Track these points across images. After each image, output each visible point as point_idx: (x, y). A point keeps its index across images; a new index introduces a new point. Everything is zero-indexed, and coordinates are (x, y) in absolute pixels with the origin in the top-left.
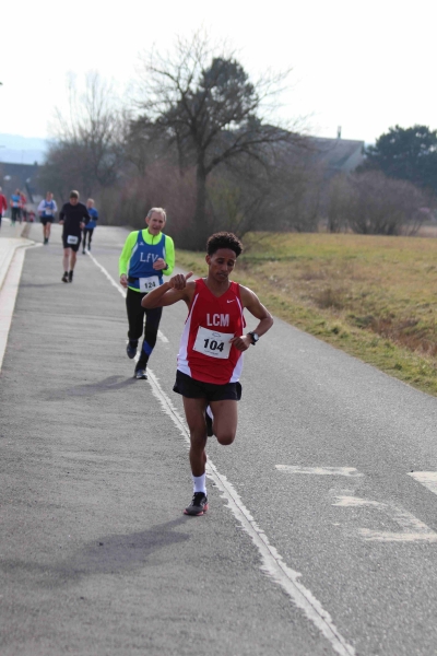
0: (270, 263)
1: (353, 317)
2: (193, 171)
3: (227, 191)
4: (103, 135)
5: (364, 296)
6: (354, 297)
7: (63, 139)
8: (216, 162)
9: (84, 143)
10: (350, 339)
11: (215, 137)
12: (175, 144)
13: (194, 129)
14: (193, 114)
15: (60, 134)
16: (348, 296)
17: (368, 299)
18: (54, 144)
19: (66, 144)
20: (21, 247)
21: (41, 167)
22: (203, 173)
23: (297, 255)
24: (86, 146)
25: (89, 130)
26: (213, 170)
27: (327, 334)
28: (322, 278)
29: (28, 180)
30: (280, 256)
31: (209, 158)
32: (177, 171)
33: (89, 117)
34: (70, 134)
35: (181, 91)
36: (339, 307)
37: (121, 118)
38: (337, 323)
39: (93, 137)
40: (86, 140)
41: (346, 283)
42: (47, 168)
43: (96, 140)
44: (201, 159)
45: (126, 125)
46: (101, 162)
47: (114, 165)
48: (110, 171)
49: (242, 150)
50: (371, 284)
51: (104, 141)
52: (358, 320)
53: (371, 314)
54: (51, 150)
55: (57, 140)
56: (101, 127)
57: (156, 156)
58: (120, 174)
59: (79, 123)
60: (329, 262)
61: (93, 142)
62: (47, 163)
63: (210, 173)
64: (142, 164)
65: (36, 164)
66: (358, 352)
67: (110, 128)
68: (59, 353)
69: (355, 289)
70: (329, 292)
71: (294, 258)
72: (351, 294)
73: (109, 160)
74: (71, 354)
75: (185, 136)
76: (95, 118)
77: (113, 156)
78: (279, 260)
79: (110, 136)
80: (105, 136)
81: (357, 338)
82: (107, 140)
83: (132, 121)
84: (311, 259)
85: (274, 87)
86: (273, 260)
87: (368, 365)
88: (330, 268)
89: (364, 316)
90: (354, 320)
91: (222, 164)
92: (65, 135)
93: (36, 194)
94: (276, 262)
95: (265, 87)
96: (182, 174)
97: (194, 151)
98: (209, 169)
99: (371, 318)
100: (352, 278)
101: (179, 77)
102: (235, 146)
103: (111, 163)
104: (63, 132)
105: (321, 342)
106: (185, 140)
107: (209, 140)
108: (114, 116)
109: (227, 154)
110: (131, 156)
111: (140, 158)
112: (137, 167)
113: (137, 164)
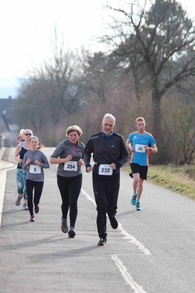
2: (148, 95)
3: (179, 111)
4: (66, 70)
7: (32, 75)
8: (168, 86)
9: (50, 78)
11: (166, 64)
12: (131, 73)
13: (147, 58)
14: (146, 45)
15: (29, 71)
18: (25, 80)
19: (35, 80)
20: (3, 169)
21: (15, 100)
22: (157, 96)
24: (52, 80)
25: (54, 67)
26: (166, 93)
29: (4, 112)
31: (162, 83)
32: (134, 96)
33: (53, 56)
34: (38, 71)
35: (134, 26)
37: (81, 55)
39: (57, 72)
40: (51, 75)
42: (20, 100)
43: (61, 75)
44: (155, 84)
45: (85, 61)
46: (66, 93)
47: (77, 95)
48: (74, 100)
49: (190, 74)
51: (67, 75)
54: (22, 85)
55: (27, 77)
56: (64, 64)
57: (116, 84)
58: (82, 102)
59: (45, 61)
61: (57, 77)
62: (19, 97)
63: (163, 97)
64: (101, 92)
65: (10, 97)
67: (72, 63)
68: (48, 273)
73: (72, 90)
74: (60, 273)
75: (140, 64)
76: (59, 56)
77: (75, 88)
79: (71, 70)
80: (68, 70)
82: (70, 74)
83: (90, 58)
91: (173, 87)
92: (34, 72)
93: (11, 124)
96: (138, 97)
97: (149, 77)
98: (163, 92)
101: (132, 13)
102: (184, 70)
103: (75, 93)
104: (32, 70)
106: (139, 69)
107: (161, 68)
108: (75, 54)
109: (178, 78)
110: (91, 86)
111: (100, 87)
112: (98, 95)
113: (97, 93)
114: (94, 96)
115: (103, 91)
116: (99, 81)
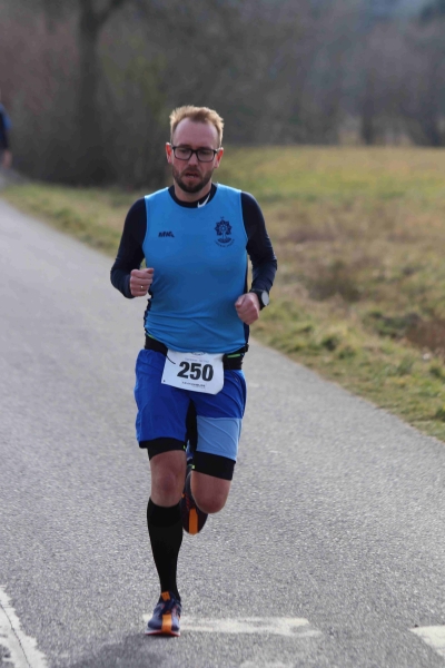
1: (377, 316)
5: (408, 272)
6: (389, 274)
10: (358, 360)
16: (376, 273)
17: (415, 279)
27: (314, 350)
28: (330, 238)
36: (352, 296)
38: (339, 329)
41: (375, 248)
50: (428, 249)
52: (389, 322)
53: (416, 309)
60: (348, 207)
66: (370, 387)
69: (392, 259)
70: (338, 266)
72: (383, 269)
81: (371, 358)
87: (383, 412)
88: (349, 218)
89: (402, 314)
90: (380, 323)
99: (414, 317)
100: (392, 238)
105: (297, 366)
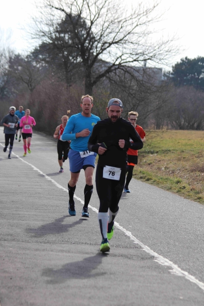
0: (151, 155)
22: (90, 85)
23: (171, 149)
30: (157, 150)
44: (88, 76)
49: (118, 68)
71: (169, 151)
78: (157, 152)
84: (183, 152)
85: (143, 19)
86: (152, 153)
94: (156, 154)
95: (137, 19)
103: (3, 83)
107: (94, 61)
110: (22, 77)
111: (28, 78)
112: (27, 85)
113: (26, 83)
114: (22, 86)
115: (31, 82)
116: (28, 74)
